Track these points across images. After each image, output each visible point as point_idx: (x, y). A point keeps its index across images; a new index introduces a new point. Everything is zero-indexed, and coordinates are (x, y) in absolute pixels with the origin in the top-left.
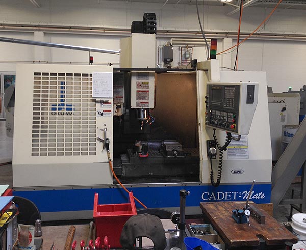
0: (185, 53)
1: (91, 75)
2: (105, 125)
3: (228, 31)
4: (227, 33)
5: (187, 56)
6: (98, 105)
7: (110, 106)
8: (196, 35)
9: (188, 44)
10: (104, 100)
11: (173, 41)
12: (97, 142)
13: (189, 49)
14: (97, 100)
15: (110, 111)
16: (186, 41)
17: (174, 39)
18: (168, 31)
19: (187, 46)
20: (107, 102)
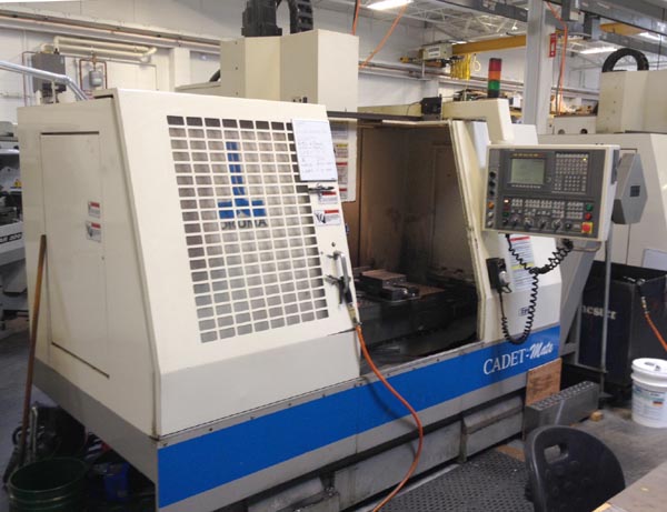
0: (90, 73)
1: (290, 126)
2: (333, 245)
3: (180, 33)
4: (180, 38)
5: (97, 80)
6: (314, 198)
7: (336, 199)
8: (112, 35)
9: (95, 54)
10: (326, 185)
11: (61, 42)
12: (326, 286)
13: (98, 64)
14: (310, 186)
15: (337, 211)
16: (89, 46)
17: (63, 39)
18: (45, 19)
19: (94, 57)
20: (328, 192)
